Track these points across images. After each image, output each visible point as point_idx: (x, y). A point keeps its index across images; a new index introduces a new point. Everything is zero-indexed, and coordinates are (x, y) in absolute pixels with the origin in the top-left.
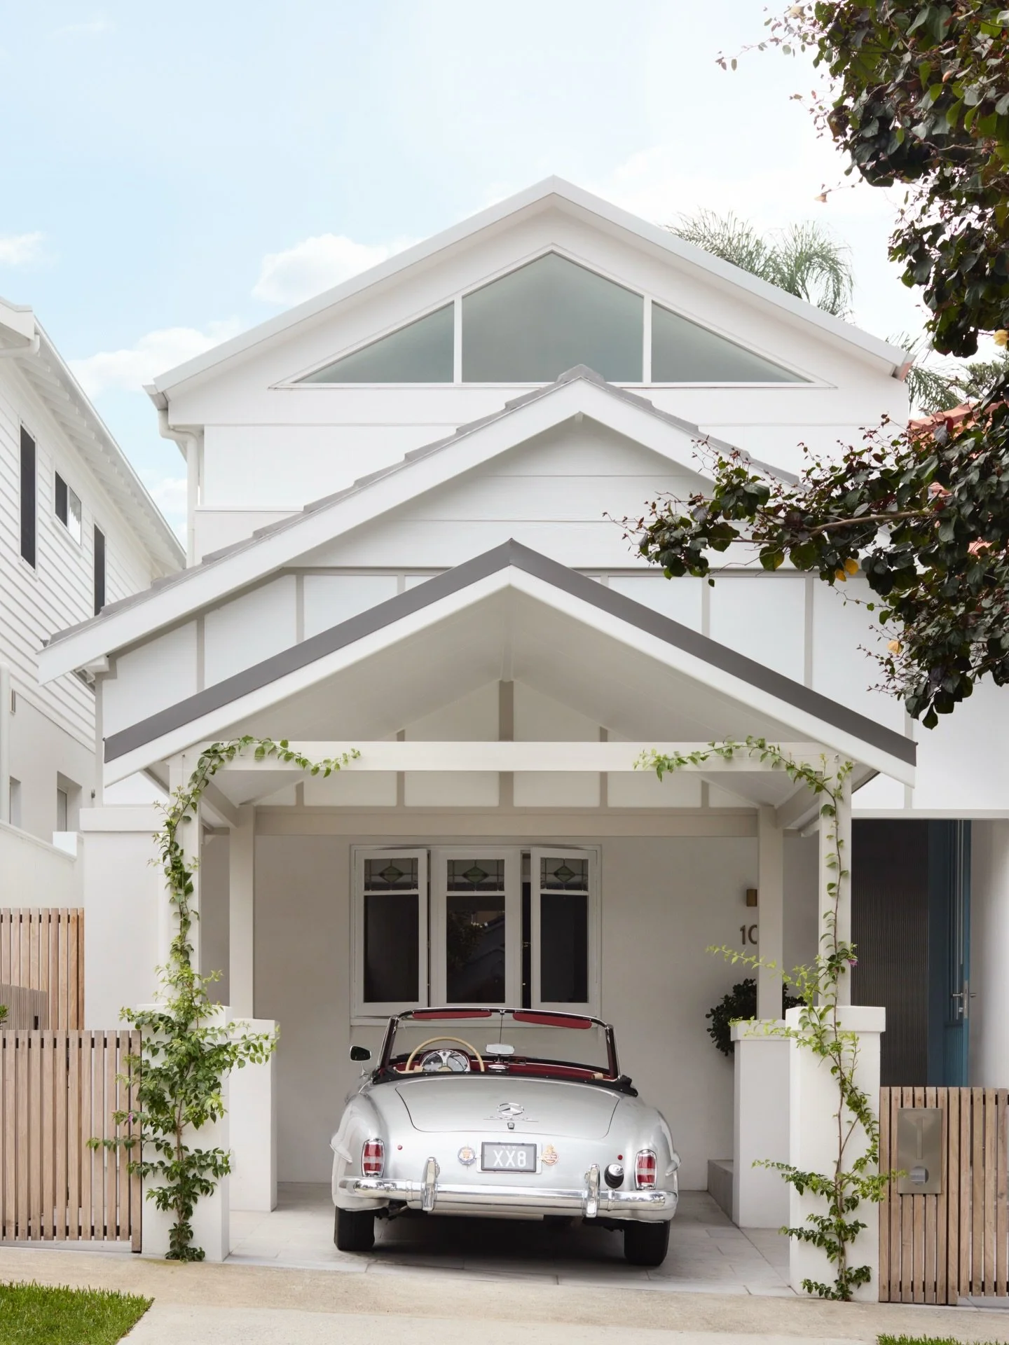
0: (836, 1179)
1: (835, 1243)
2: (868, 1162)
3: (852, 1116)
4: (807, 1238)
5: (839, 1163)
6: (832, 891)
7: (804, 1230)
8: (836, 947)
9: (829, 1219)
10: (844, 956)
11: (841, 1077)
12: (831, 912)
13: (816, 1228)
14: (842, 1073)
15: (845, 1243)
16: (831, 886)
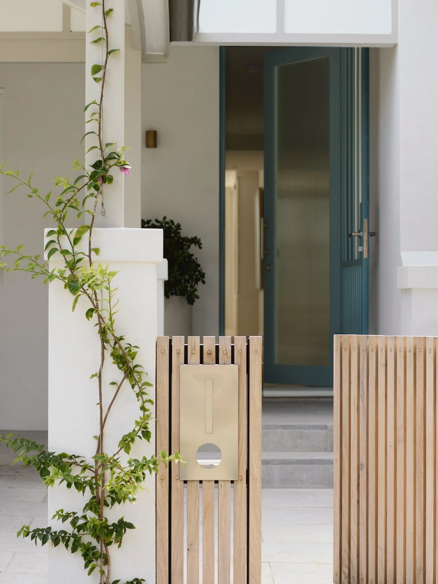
0: (96, 462)
1: (94, 548)
2: (137, 438)
3: (117, 374)
4: (56, 542)
5: (100, 439)
6: (99, 75)
7: (53, 530)
8: (101, 149)
9: (85, 517)
10: (112, 162)
11: (100, 324)
12: (94, 103)
13: (67, 527)
14: (100, 317)
15: (109, 547)
16: (96, 69)
